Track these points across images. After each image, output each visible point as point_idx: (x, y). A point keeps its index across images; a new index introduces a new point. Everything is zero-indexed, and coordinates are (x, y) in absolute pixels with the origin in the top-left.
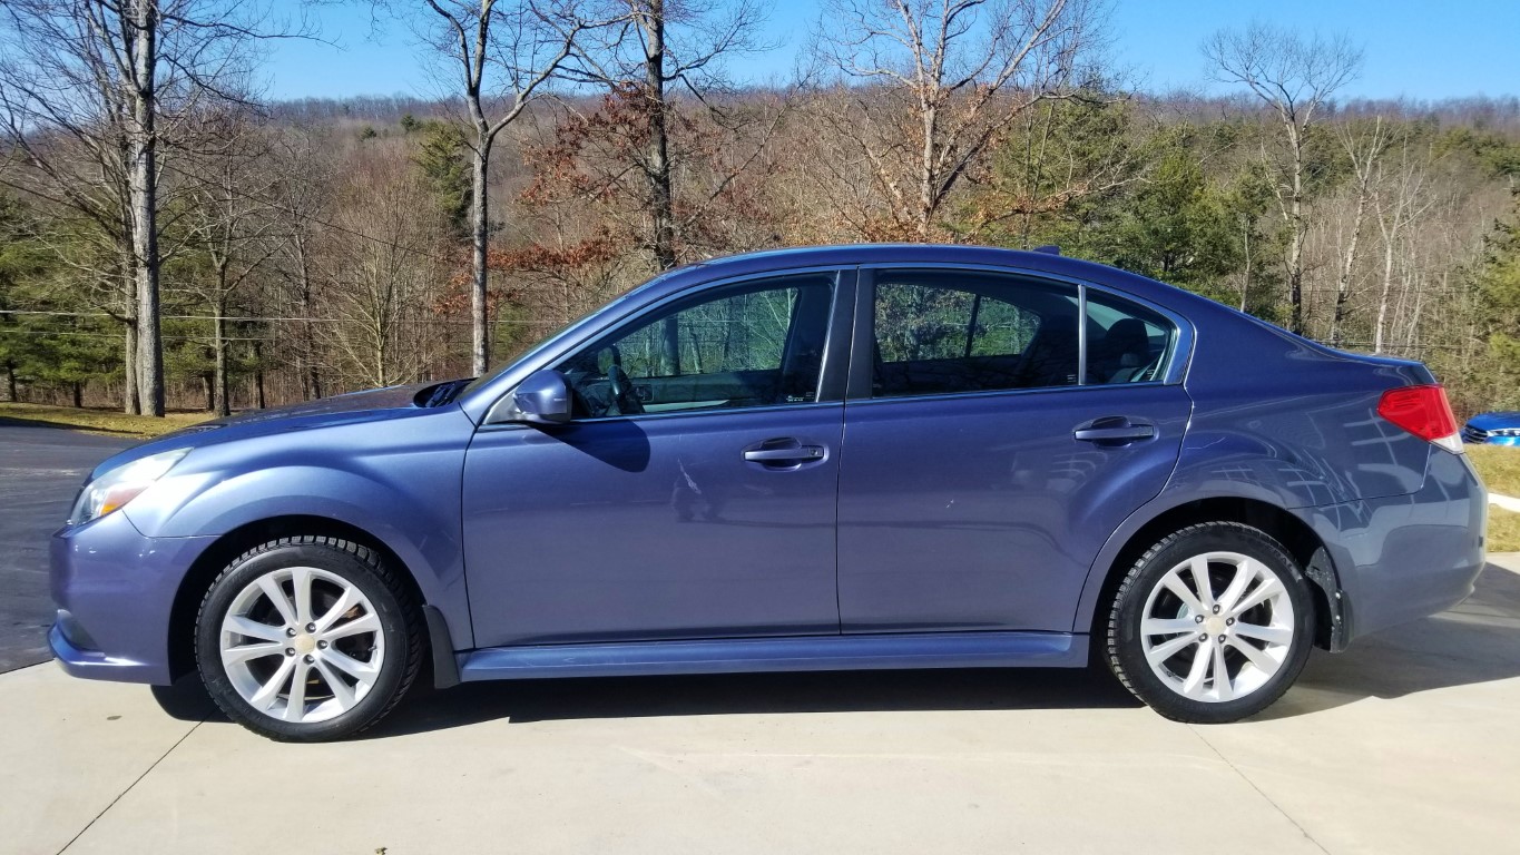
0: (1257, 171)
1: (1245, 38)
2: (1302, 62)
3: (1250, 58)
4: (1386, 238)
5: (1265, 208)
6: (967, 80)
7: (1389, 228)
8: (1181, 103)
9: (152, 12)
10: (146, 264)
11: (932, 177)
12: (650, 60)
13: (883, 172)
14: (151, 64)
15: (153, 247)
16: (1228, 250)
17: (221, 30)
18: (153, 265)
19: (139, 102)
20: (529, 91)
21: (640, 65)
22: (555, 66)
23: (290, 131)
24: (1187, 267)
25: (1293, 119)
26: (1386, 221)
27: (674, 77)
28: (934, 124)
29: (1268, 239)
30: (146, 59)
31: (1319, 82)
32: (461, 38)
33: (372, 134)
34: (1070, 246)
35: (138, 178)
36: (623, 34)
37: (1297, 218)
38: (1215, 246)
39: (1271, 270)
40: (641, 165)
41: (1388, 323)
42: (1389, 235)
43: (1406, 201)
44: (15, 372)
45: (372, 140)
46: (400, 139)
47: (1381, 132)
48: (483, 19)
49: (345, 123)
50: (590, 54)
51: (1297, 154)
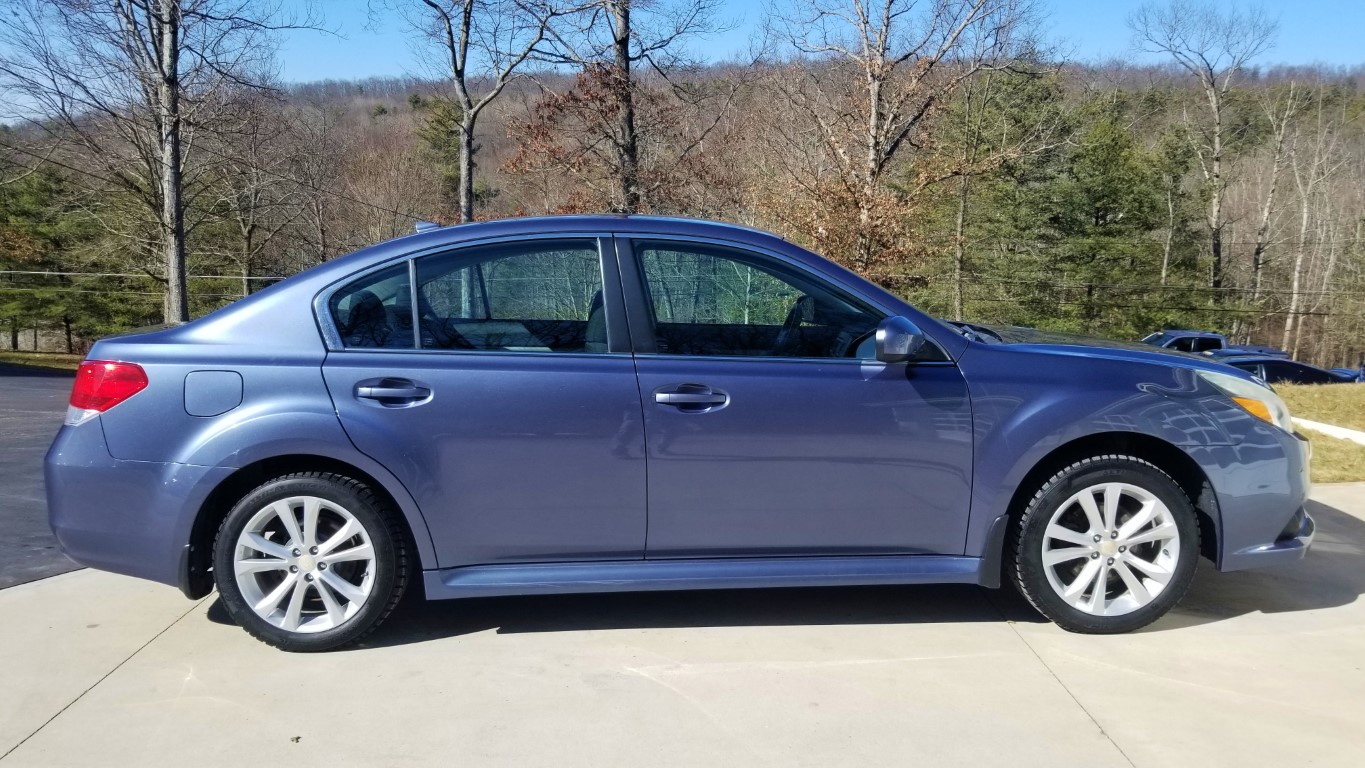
0: (1180, 133)
1: (1167, 12)
2: (1221, 33)
3: (1173, 30)
4: (1303, 193)
5: (1187, 167)
6: (910, 54)
7: (1306, 184)
8: (1115, 71)
9: (174, 9)
10: (173, 231)
11: (877, 144)
12: (618, 42)
13: (833, 139)
14: (175, 55)
15: (179, 216)
16: (1153, 208)
17: (237, 23)
18: (179, 233)
19: (164, 88)
20: (509, 72)
21: (610, 46)
22: (531, 49)
23: (308, 111)
24: (1116, 223)
25: (1213, 84)
26: (1303, 178)
27: (639, 57)
28: (879, 95)
29: (1190, 198)
30: (171, 50)
31: (1237, 51)
32: (447, 25)
33: (383, 111)
34: (1007, 205)
35: (166, 155)
36: (594, 20)
37: (1217, 176)
38: (1141, 203)
39: (1194, 226)
40: (611, 137)
41: (1305, 271)
42: (1306, 191)
43: (1321, 158)
44: (72, 326)
45: (383, 117)
46: (407, 115)
47: (1295, 96)
48: (466, 9)
49: (359, 101)
50: (564, 38)
51: (1217, 117)
